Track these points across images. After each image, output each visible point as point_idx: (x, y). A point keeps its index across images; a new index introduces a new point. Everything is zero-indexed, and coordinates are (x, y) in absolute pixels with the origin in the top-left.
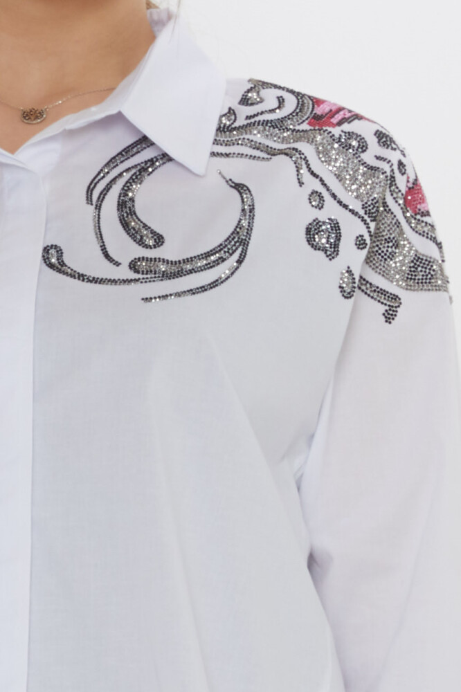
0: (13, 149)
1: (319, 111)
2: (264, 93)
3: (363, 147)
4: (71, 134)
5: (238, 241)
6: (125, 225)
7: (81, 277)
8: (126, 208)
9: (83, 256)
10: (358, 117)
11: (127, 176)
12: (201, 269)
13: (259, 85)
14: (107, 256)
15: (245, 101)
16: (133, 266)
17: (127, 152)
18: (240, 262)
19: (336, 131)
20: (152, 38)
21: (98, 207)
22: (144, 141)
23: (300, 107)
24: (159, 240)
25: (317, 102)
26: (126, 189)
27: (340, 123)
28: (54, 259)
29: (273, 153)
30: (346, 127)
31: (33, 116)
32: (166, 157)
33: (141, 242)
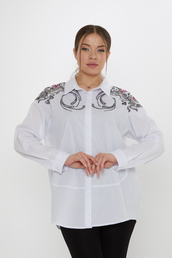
0: (88, 91)
1: (121, 91)
2: (115, 88)
3: (127, 95)
4: (94, 90)
5: (114, 105)
6: (101, 102)
7: (96, 108)
8: (101, 100)
9: (96, 105)
10: (126, 91)
11: (101, 96)
12: (111, 108)
13: (114, 87)
14: (99, 106)
15: (113, 89)
16: (103, 107)
17: (100, 93)
18: (115, 108)
19: (124, 93)
20: (102, 80)
21: (98, 100)
22: (103, 92)
23: (119, 90)
24: (105, 104)
25: (121, 89)
26: (101, 98)
27: (124, 92)
28: (93, 106)
29: (117, 95)
30: (125, 93)
31: (89, 88)
32: (105, 94)
33: (103, 104)
